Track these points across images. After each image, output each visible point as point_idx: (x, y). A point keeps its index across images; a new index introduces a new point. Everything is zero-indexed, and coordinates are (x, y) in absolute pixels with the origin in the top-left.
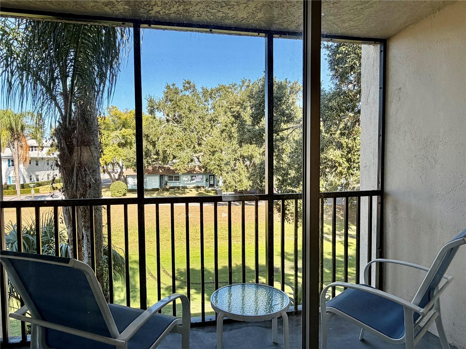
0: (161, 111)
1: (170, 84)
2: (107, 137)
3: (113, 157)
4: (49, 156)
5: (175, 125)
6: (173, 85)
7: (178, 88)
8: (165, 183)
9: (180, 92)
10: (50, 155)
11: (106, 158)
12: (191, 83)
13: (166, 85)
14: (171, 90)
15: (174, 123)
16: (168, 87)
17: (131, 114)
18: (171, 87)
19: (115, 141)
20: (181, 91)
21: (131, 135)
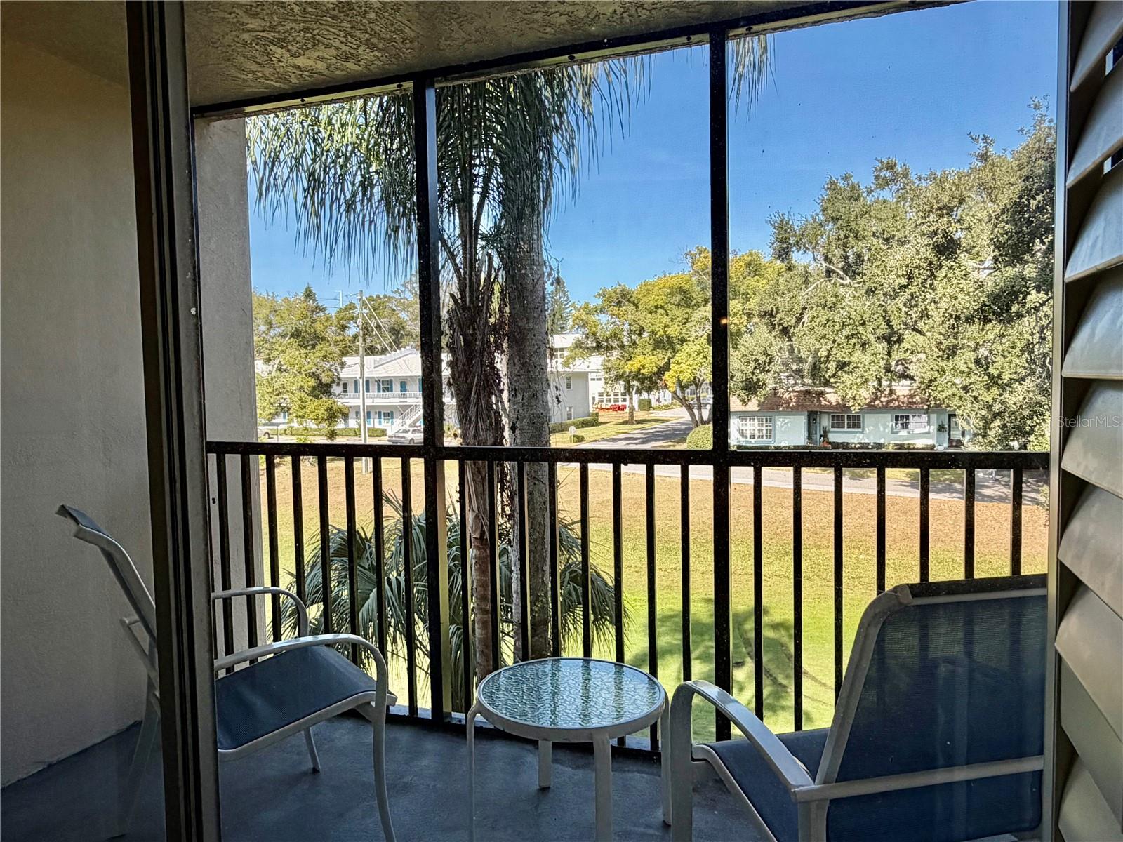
0: (808, 249)
1: (837, 177)
2: (685, 323)
3: (695, 369)
4: (567, 369)
5: (845, 282)
6: (847, 178)
7: (858, 184)
8: (822, 433)
9: (865, 194)
10: (569, 367)
11: (681, 372)
12: (895, 165)
13: (828, 180)
14: (841, 191)
15: (842, 278)
16: (832, 186)
17: (741, 263)
18: (841, 184)
19: (700, 331)
20: (870, 192)
21: (738, 315)
